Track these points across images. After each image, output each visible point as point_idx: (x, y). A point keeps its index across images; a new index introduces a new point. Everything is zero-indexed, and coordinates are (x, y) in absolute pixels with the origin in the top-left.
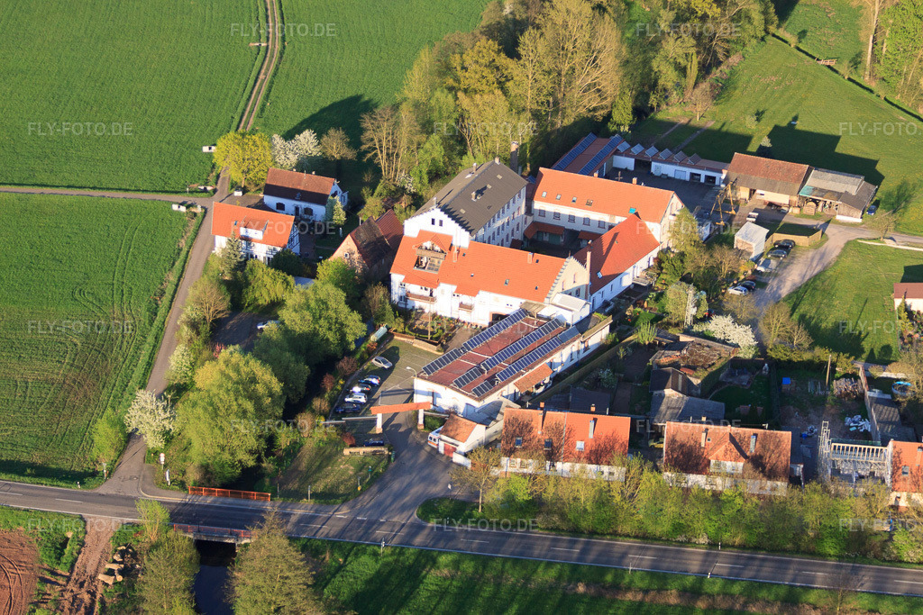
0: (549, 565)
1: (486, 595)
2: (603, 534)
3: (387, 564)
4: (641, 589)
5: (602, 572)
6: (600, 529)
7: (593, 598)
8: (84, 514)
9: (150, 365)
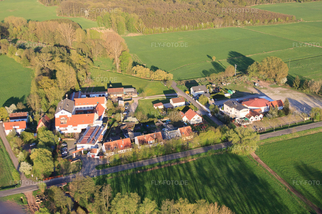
0: (130, 170)
1: (121, 179)
2: (136, 161)
3: (97, 180)
4: (150, 168)
5: (141, 167)
6: (135, 160)
7: (142, 173)
8: (23, 192)
9: (11, 160)
